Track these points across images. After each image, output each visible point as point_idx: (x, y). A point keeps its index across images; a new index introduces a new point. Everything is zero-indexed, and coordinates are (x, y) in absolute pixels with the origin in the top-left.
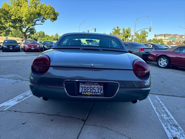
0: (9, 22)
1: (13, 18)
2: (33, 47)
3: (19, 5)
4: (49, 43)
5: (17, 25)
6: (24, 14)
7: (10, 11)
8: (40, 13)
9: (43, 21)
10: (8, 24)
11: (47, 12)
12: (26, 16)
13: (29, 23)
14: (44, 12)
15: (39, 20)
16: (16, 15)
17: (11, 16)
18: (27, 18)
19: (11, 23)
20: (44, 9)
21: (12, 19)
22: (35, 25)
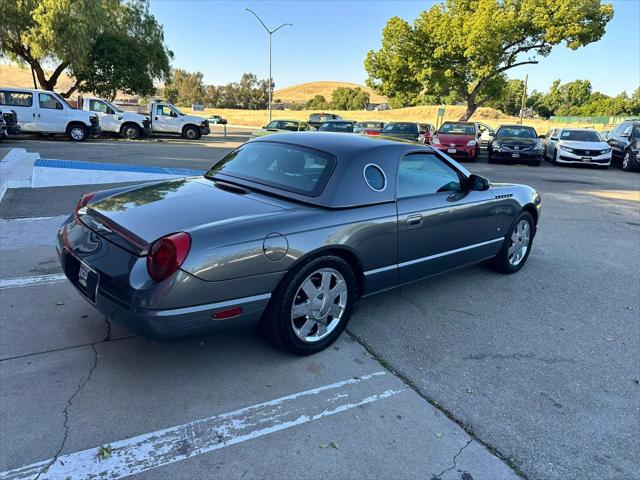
0: (426, 66)
1: (438, 53)
2: (453, 145)
3: (468, 8)
4: (517, 132)
5: (448, 73)
6: (471, 36)
7: (432, 35)
8: (531, 24)
9: (544, 51)
10: (424, 71)
11: (556, 16)
12: (476, 42)
13: (483, 64)
14: (547, 16)
15: (526, 49)
16: (449, 43)
17: (433, 49)
18: (478, 50)
19: (430, 69)
20: (546, 7)
21: (435, 56)
22: (509, 67)
